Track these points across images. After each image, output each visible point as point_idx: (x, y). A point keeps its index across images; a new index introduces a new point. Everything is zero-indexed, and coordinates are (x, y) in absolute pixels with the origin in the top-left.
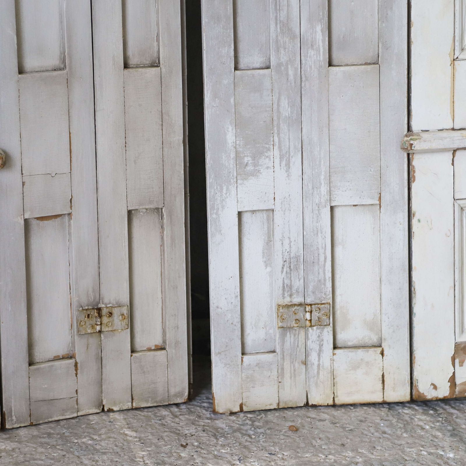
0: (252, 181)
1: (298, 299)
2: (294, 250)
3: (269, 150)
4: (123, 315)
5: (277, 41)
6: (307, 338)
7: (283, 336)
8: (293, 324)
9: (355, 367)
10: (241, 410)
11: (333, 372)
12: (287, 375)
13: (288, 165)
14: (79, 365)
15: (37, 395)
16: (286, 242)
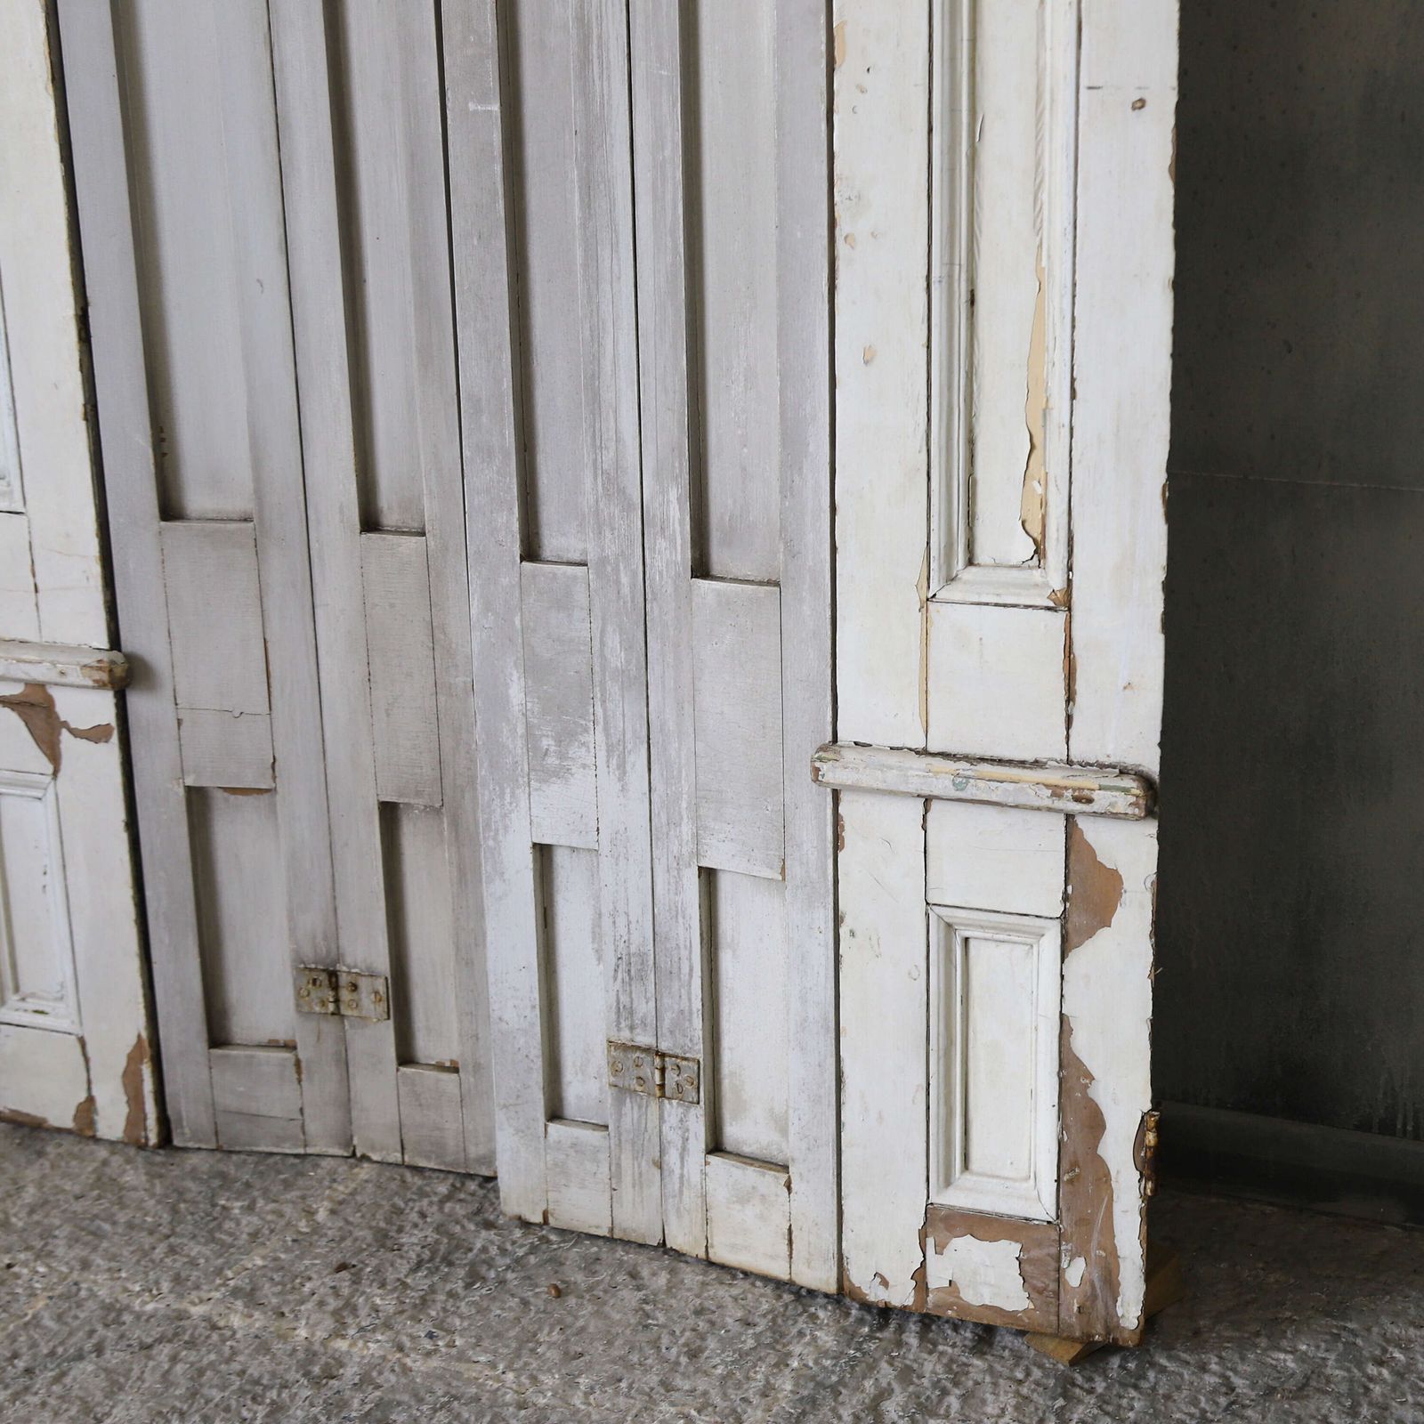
0: (554, 789)
1: (644, 1039)
2: (636, 939)
3: (586, 730)
4: (376, 993)
5: (597, 513)
6: (661, 1118)
7: (619, 1103)
8: (634, 1085)
9: (743, 1199)
10: (546, 1221)
11: (704, 1196)
12: (627, 1179)
13: (622, 766)
14: (303, 1065)
15: (227, 1100)
16: (621, 921)
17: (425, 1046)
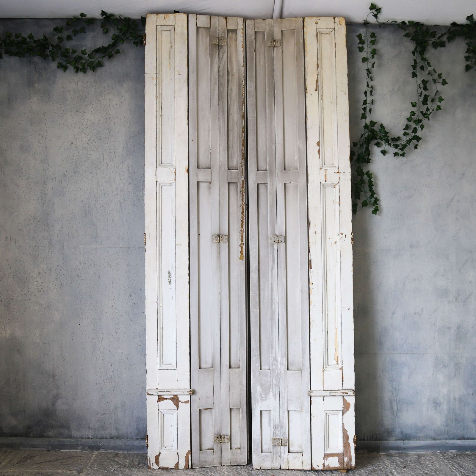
0: (264, 402)
1: (278, 437)
2: (277, 422)
3: (270, 393)
4: (228, 438)
5: (272, 363)
6: (280, 449)
7: (273, 448)
8: (276, 444)
9: (295, 458)
10: (261, 469)
11: (288, 460)
12: (274, 459)
13: (275, 398)
14: (215, 452)
15: (202, 459)
16: (275, 420)
17: (234, 446)
